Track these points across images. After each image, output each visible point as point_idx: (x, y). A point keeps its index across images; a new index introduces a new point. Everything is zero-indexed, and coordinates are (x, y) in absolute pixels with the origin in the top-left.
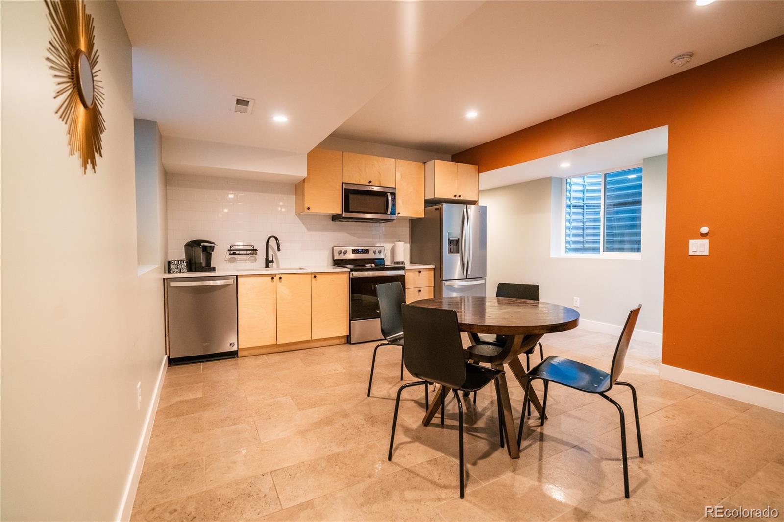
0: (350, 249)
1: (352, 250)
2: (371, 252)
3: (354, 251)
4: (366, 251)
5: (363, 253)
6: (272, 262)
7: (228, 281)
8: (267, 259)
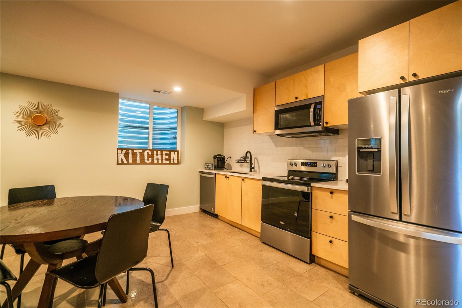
0: (300, 161)
1: (302, 162)
2: (320, 164)
3: (303, 164)
4: (314, 165)
5: (311, 166)
6: (254, 168)
7: (213, 176)
8: (251, 166)
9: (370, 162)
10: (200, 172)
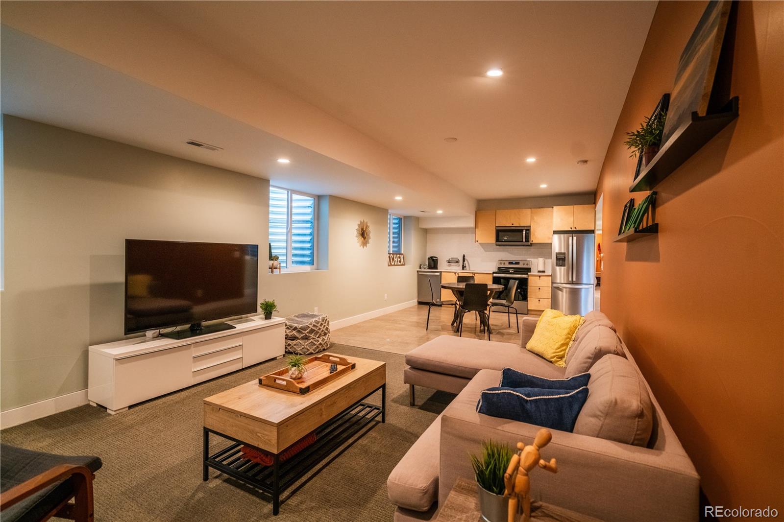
2: (520, 263)
3: (510, 263)
5: (516, 264)
6: (465, 267)
7: (438, 274)
8: (463, 265)
9: (561, 262)
10: (417, 271)
